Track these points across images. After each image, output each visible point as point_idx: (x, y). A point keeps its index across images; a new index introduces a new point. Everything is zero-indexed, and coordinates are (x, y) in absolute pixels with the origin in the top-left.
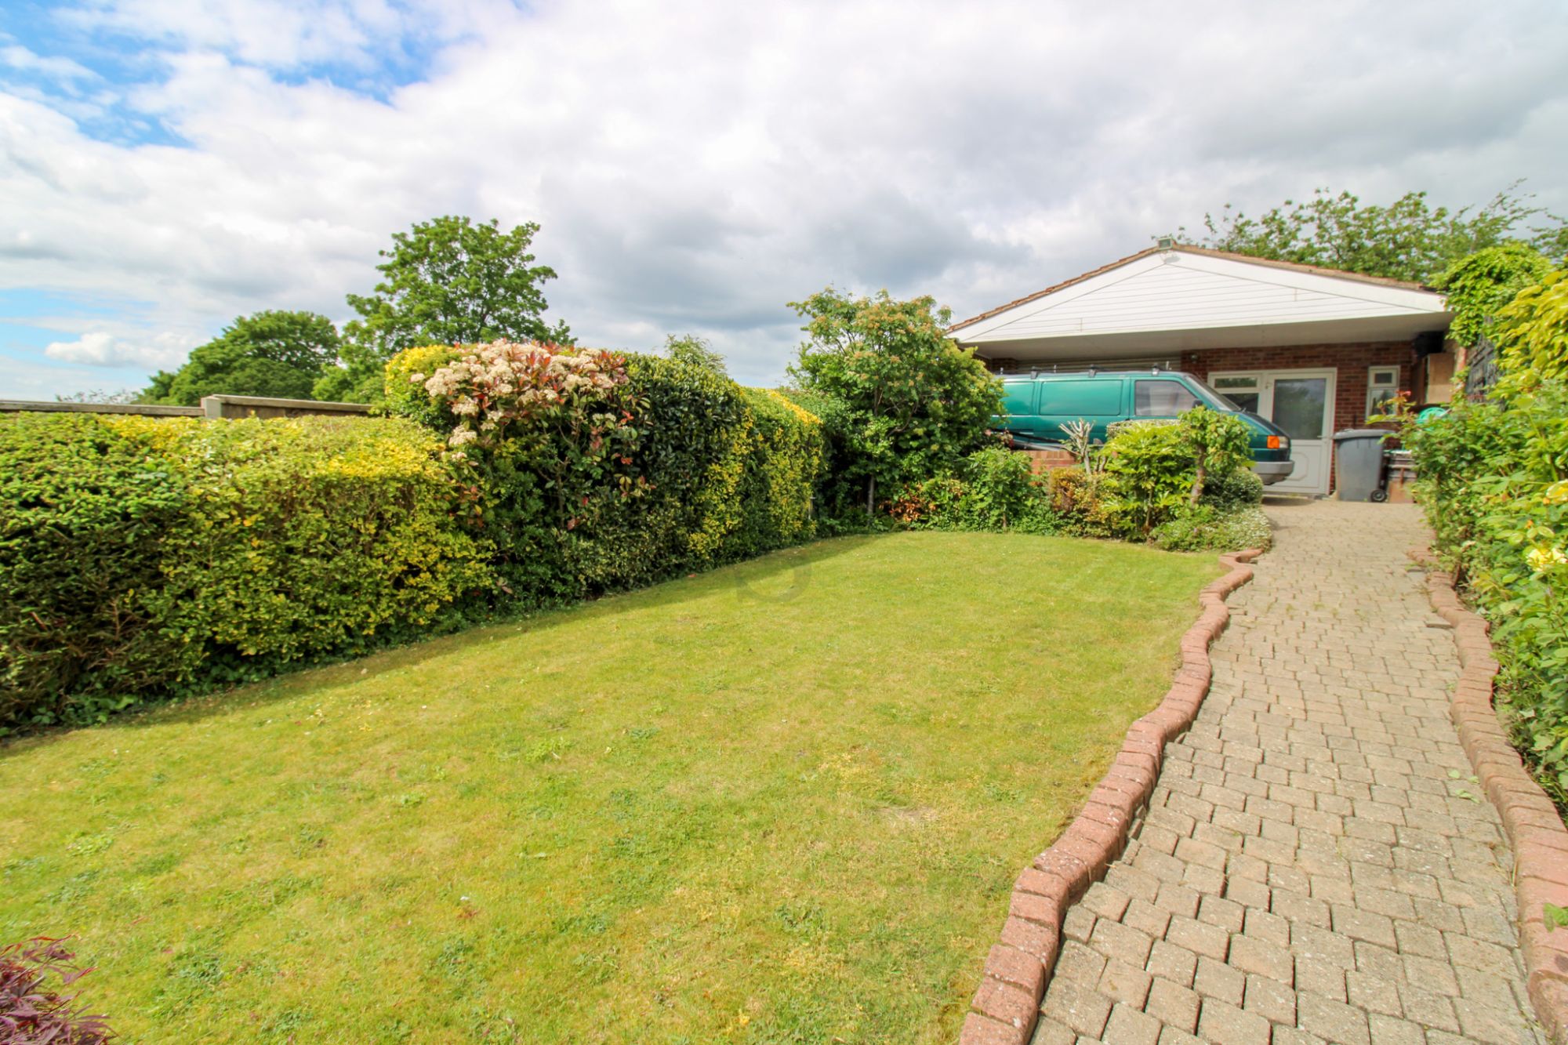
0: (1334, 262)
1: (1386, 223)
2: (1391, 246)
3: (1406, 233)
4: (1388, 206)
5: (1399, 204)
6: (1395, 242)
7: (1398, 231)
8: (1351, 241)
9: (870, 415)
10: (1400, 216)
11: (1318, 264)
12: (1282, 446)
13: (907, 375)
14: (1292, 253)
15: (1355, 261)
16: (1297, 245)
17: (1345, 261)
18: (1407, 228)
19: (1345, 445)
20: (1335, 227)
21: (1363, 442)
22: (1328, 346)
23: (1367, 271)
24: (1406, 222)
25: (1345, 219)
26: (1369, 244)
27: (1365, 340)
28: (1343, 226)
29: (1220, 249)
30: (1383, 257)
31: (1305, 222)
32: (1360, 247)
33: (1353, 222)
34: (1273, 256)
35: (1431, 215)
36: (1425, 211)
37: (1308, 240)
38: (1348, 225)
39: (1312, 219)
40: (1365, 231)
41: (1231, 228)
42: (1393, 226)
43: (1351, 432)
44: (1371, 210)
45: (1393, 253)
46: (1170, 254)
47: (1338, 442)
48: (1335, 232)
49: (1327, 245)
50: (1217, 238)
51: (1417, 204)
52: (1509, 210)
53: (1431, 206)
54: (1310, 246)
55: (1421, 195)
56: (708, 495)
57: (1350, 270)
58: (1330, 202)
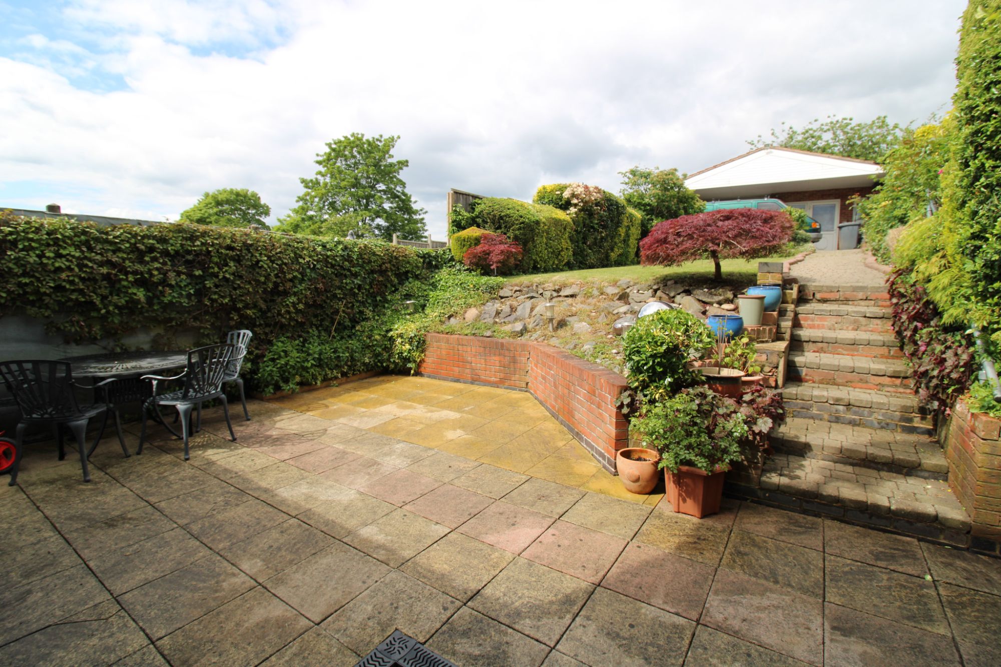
0: (841, 152)
1: (867, 131)
2: (870, 143)
3: (878, 137)
4: (869, 122)
5: (873, 122)
6: (872, 142)
7: (874, 136)
8: (850, 141)
9: (653, 217)
10: (875, 128)
11: (832, 153)
12: (818, 227)
13: (670, 200)
14: (819, 148)
15: (851, 151)
16: (821, 144)
17: (846, 152)
18: (878, 134)
19: (843, 229)
20: (842, 134)
21: (851, 227)
22: (836, 190)
23: (857, 157)
24: (878, 131)
25: (846, 130)
26: (859, 143)
27: (852, 187)
28: (846, 133)
29: (781, 146)
30: (866, 149)
31: (825, 131)
32: (855, 144)
33: (850, 131)
34: (810, 150)
35: (891, 127)
36: (887, 126)
37: (827, 141)
38: (848, 133)
39: (829, 130)
40: (856, 136)
41: (787, 136)
42: (871, 132)
43: (846, 223)
44: (859, 125)
45: (870, 147)
46: (769, 150)
47: (840, 228)
48: (841, 137)
49: (837, 143)
50: (779, 140)
51: (883, 122)
52: (938, 122)
53: (891, 122)
54: (828, 144)
55: (885, 117)
56: (616, 240)
57: (849, 156)
58: (837, 121)
